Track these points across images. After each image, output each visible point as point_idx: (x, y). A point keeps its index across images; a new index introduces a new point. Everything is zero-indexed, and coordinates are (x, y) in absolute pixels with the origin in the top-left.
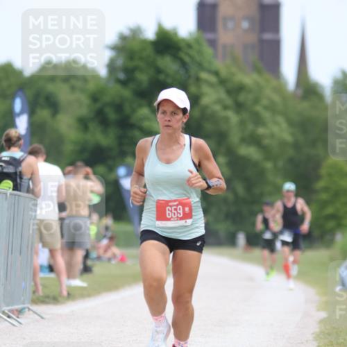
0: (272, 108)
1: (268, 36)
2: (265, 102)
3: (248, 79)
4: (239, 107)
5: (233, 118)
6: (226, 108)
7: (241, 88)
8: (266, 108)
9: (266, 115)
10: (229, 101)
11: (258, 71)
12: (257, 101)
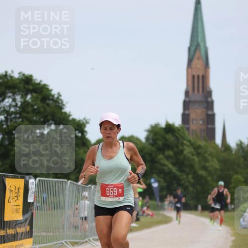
0: (211, 155)
1: (210, 127)
2: (209, 152)
3: (202, 143)
4: (198, 154)
5: (196, 159)
6: (193, 155)
7: (200, 147)
8: (209, 155)
9: (209, 158)
10: (194, 153)
11: (206, 141)
12: (206, 152)
